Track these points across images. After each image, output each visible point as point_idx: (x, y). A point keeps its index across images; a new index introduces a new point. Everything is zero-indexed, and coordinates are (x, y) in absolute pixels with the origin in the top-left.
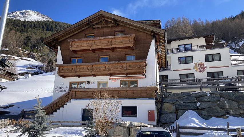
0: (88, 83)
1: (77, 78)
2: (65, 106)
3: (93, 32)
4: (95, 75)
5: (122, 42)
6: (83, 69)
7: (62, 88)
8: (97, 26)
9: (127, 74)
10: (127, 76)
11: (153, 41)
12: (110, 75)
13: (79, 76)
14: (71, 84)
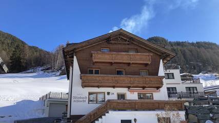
0: (108, 93)
1: (97, 88)
2: (103, 117)
3: (109, 47)
4: (114, 87)
5: (141, 59)
6: (108, 80)
7: (81, 98)
8: (114, 42)
9: (144, 88)
10: (143, 89)
11: (161, 61)
12: (129, 87)
13: (98, 87)
14: (90, 94)
